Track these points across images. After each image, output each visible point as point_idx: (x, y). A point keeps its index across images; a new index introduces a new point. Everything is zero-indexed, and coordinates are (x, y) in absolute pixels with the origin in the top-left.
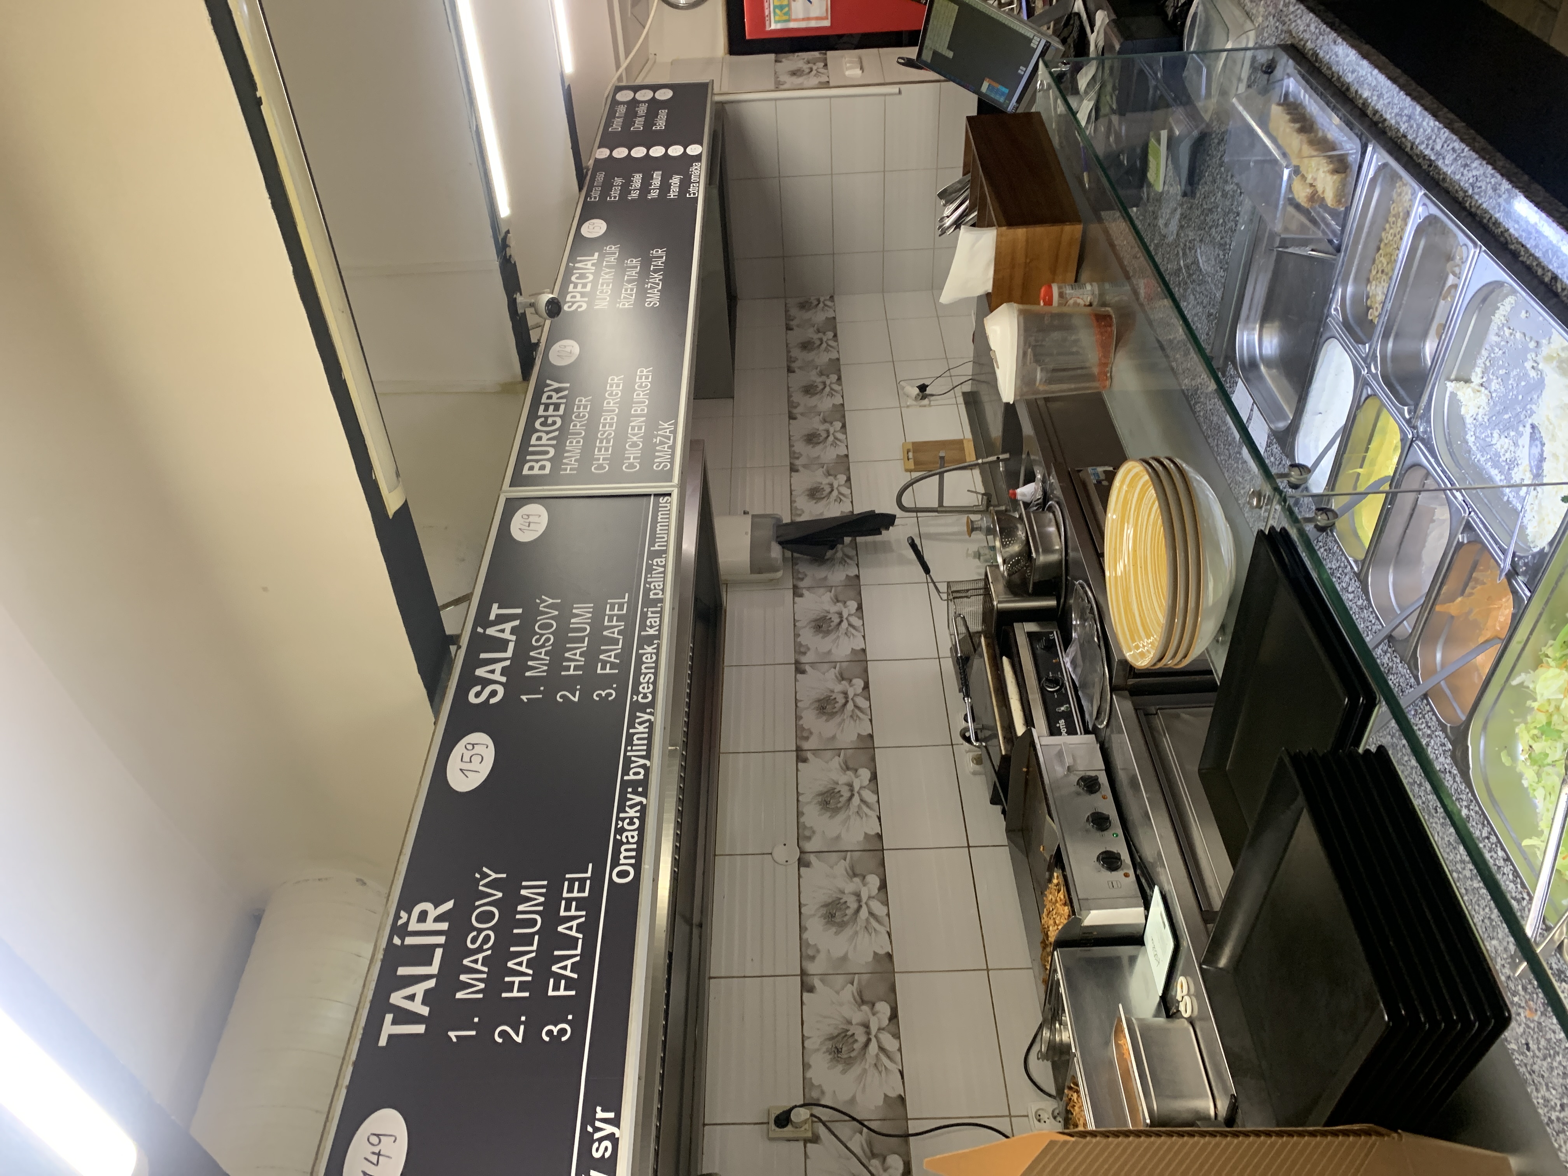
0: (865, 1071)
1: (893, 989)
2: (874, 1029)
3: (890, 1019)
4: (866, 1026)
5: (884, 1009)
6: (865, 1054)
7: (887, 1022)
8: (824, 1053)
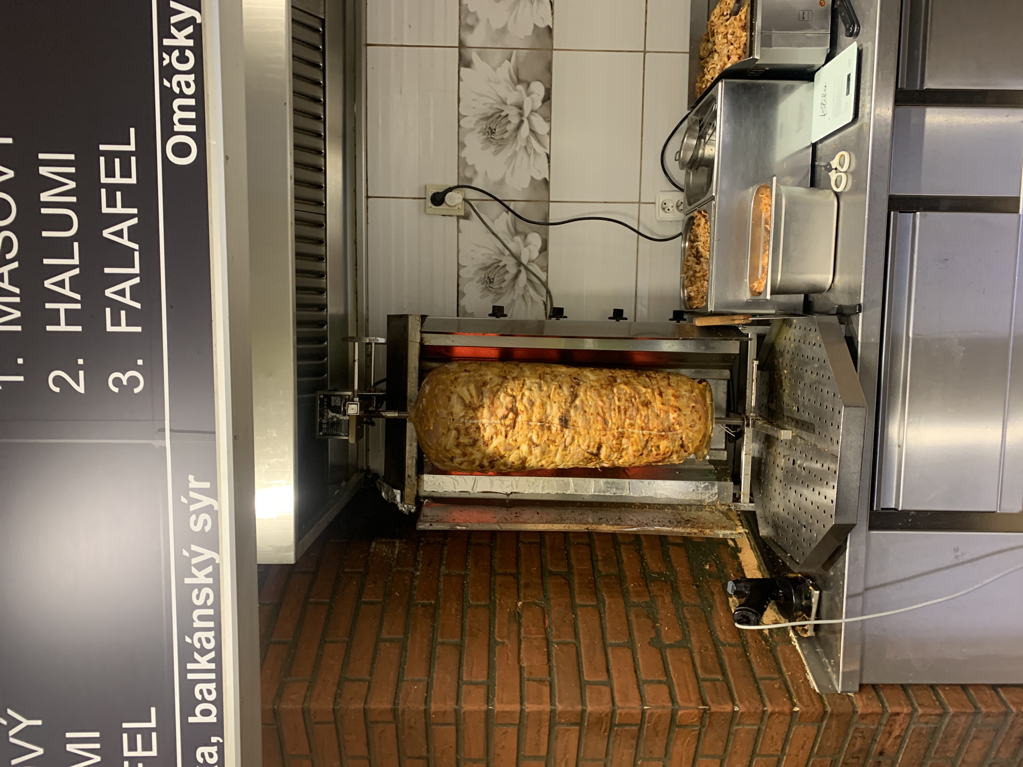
0: (515, 153)
1: (549, 68)
2: (527, 111)
3: (544, 101)
4: (520, 107)
5: (538, 89)
6: (516, 136)
7: (540, 104)
8: (479, 133)
